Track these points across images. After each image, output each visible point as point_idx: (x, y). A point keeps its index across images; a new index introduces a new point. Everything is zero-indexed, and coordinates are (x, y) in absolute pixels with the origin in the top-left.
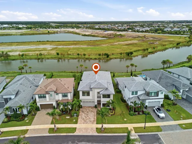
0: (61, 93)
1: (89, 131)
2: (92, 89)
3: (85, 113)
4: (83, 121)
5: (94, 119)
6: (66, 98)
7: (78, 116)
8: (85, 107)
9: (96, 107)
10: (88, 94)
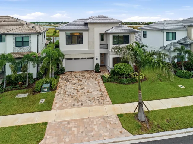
0: (13, 34)
1: (96, 127)
2: (89, 25)
3: (73, 82)
4: (70, 100)
5: (101, 93)
6: (25, 49)
7: (53, 89)
8: (72, 72)
9: (97, 69)
10: (79, 40)
